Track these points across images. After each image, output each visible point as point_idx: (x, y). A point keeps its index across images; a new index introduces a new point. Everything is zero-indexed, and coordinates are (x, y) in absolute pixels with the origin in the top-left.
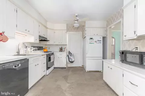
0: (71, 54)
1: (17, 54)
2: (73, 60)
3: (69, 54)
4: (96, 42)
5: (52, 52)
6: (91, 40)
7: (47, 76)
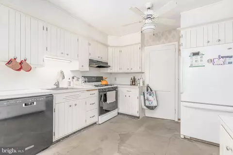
0: (151, 91)
1: (55, 87)
2: (154, 104)
3: (147, 90)
4: (211, 61)
5: (115, 86)
6: (195, 57)
7: (99, 126)
